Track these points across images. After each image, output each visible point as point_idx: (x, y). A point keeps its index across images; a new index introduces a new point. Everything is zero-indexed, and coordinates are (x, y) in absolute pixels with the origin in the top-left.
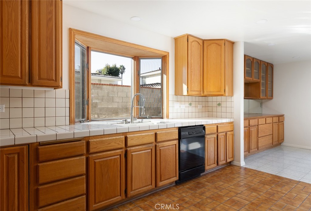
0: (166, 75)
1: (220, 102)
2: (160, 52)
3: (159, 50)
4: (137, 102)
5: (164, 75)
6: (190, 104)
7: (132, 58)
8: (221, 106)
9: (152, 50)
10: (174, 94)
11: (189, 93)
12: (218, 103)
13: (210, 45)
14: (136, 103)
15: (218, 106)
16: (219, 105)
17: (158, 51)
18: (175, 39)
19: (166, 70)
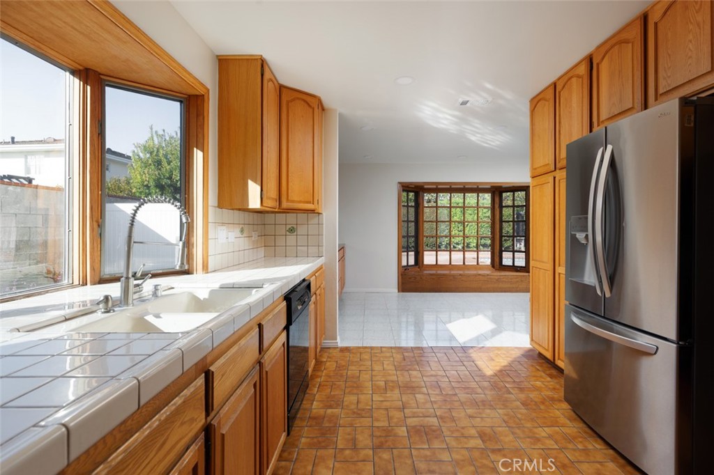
0: (203, 151)
1: (295, 226)
2: (192, 80)
3: (189, 74)
4: (95, 225)
5: (195, 149)
6: (242, 231)
7: (74, 73)
8: (295, 233)
9: (174, 65)
10: (216, 205)
11: (264, 205)
12: (288, 227)
13: (293, 100)
14: (92, 229)
15: (288, 233)
16: (292, 230)
17: (187, 76)
18: (220, 60)
19: (200, 136)
